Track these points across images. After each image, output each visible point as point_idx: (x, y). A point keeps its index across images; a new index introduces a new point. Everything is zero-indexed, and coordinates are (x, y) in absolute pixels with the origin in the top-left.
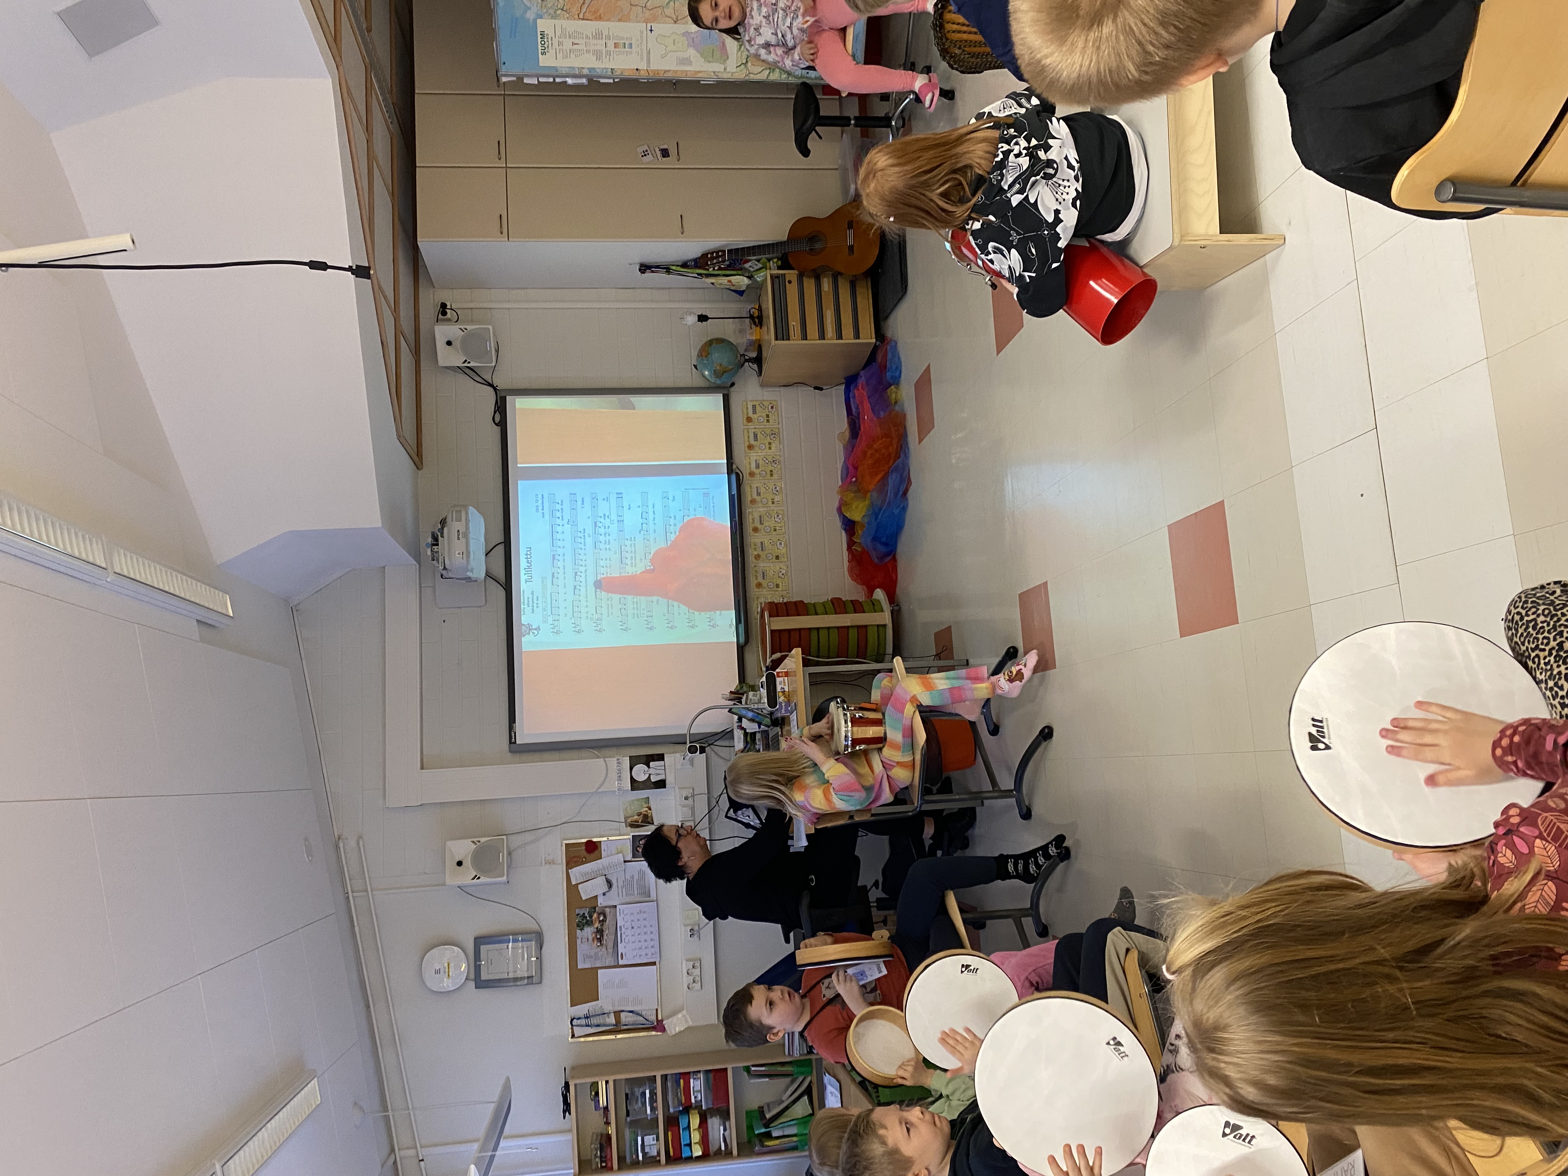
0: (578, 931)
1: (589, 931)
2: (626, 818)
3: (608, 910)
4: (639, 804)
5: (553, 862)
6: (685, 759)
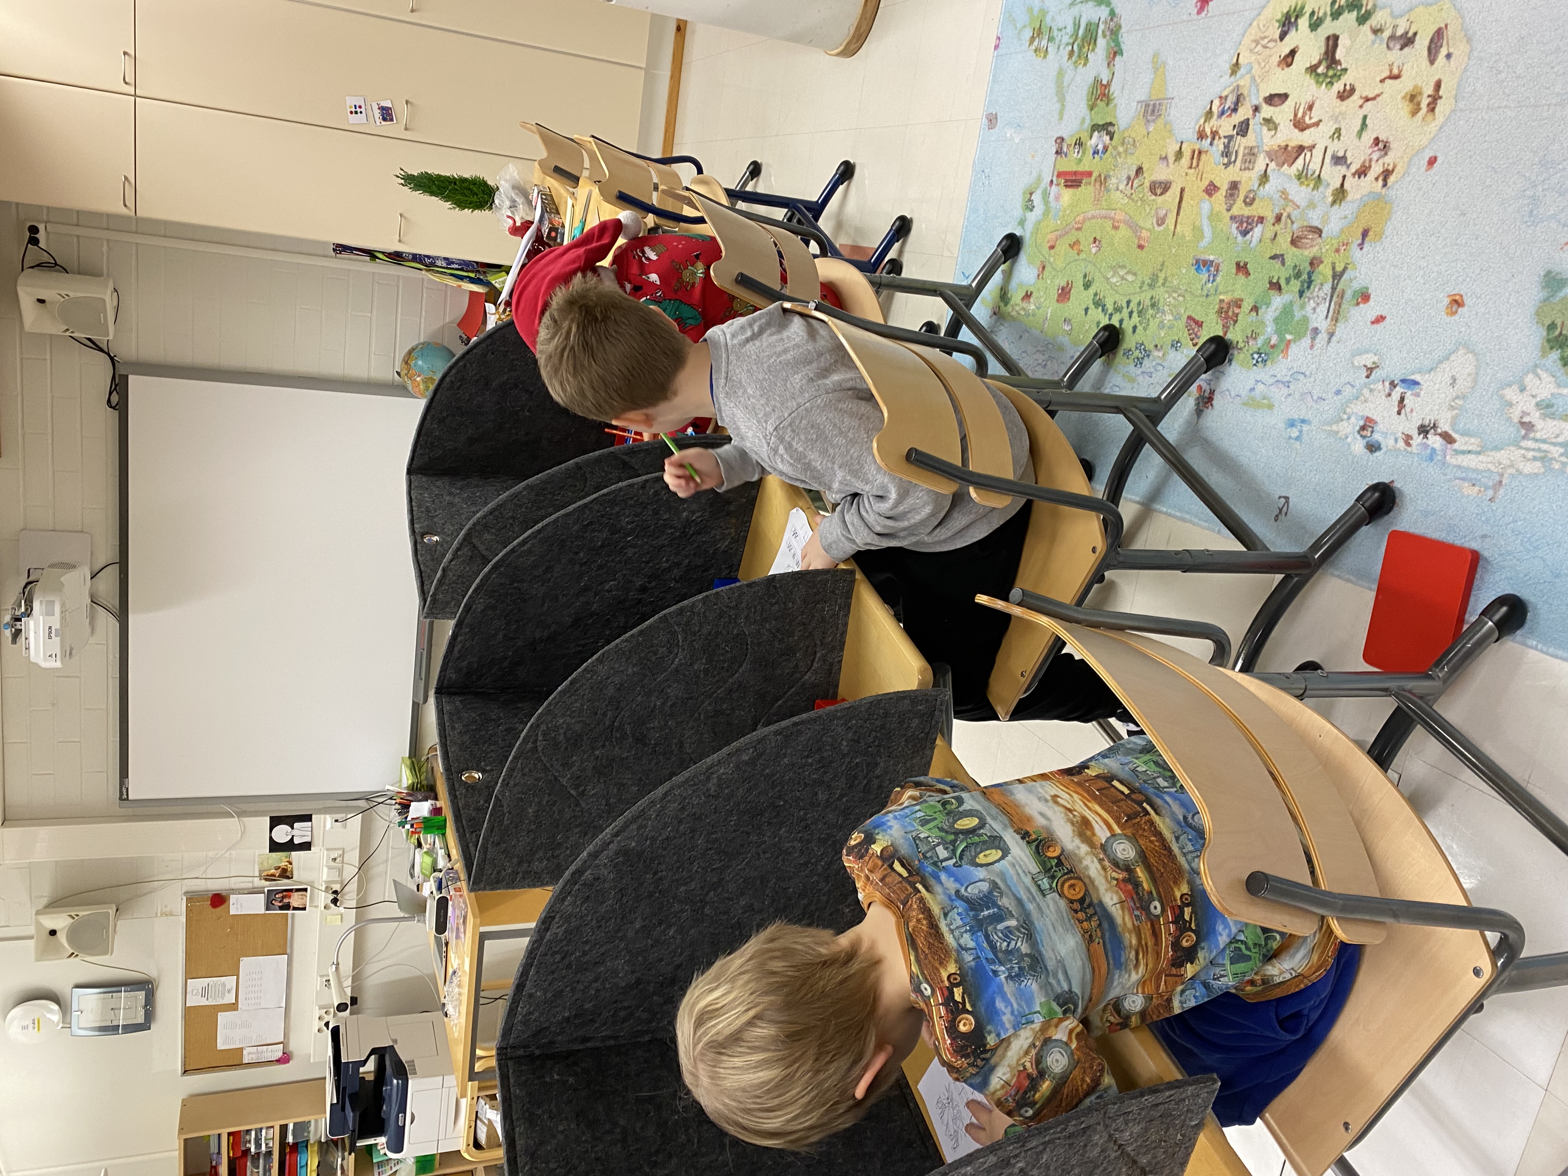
2: (261, 871)
4: (279, 858)
5: (171, 914)
6: (336, 821)
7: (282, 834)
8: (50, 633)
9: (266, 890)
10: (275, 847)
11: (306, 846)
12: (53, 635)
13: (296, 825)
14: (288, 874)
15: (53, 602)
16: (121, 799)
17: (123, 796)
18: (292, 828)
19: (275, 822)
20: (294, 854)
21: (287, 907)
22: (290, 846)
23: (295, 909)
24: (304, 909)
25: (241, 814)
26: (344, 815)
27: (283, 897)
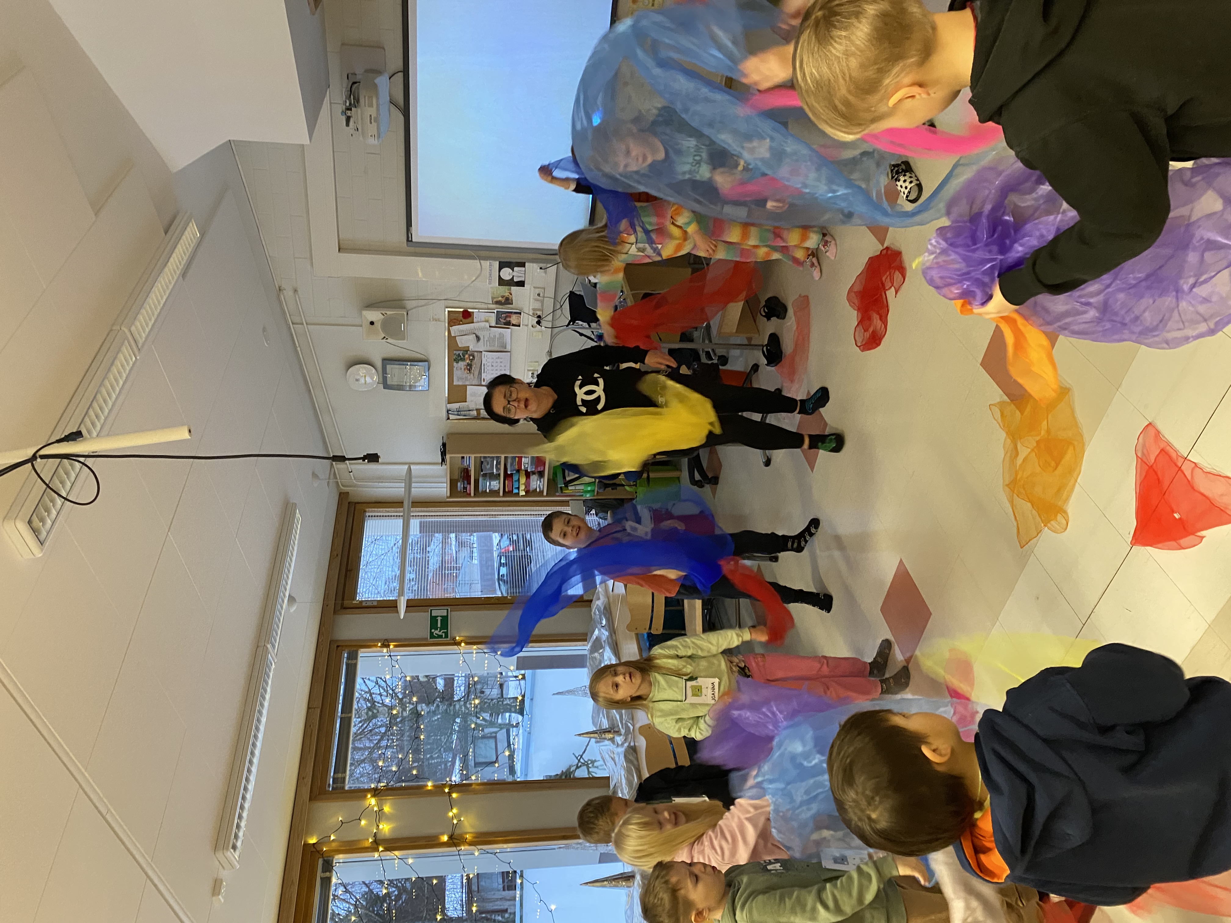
0: (455, 364)
1: (462, 364)
2: (493, 298)
3: (476, 354)
4: (504, 291)
5: (439, 320)
6: (541, 268)
7: (507, 274)
8: (371, 119)
9: (495, 311)
10: (502, 282)
11: (521, 284)
12: (373, 121)
13: (516, 269)
14: (510, 301)
15: (372, 97)
16: (408, 240)
17: (409, 240)
18: (513, 271)
19: (502, 266)
20: (513, 288)
21: (508, 323)
22: (511, 283)
23: (514, 325)
24: (519, 326)
25: (481, 258)
26: (545, 265)
27: (506, 317)
